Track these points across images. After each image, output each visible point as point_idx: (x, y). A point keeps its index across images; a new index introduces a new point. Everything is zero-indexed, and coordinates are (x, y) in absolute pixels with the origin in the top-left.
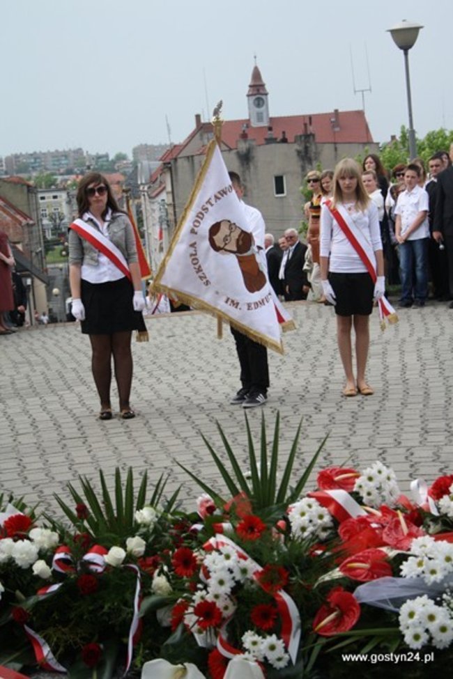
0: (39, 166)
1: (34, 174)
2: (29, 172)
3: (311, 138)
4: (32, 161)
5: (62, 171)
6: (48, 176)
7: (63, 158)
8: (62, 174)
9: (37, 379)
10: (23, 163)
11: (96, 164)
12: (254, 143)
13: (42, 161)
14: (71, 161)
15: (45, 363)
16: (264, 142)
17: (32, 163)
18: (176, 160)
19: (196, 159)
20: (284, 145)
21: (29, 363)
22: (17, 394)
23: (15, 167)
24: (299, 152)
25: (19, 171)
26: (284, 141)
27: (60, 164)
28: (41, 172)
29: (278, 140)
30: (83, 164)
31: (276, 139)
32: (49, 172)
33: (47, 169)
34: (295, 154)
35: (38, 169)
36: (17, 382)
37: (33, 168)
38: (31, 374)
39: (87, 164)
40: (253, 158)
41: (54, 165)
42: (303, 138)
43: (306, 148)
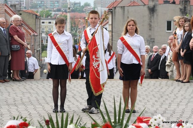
0: (43, 6)
1: (40, 10)
2: (37, 8)
3: (188, 2)
4: (40, 2)
5: (55, 9)
6: (47, 11)
7: (56, 2)
8: (55, 11)
9: (33, 99)
10: (35, 3)
11: (74, 7)
12: (157, 3)
13: (44, 3)
14: (61, 5)
15: (37, 93)
16: (163, 2)
17: (39, 4)
18: (115, 8)
19: (126, 8)
20: (174, 5)
21: (30, 93)
22: (23, 104)
23: (30, 5)
24: (181, 9)
25: (32, 7)
26: (174, 3)
27: (54, 5)
28: (44, 9)
29: (171, 2)
30: (66, 7)
31: (169, 1)
32: (48, 9)
33: (47, 8)
34: (179, 10)
35: (42, 7)
36: (23, 99)
37: (40, 6)
38: (30, 97)
39: (69, 6)
40: (156, 10)
41: (51, 6)
42: (184, 2)
43: (185, 7)
